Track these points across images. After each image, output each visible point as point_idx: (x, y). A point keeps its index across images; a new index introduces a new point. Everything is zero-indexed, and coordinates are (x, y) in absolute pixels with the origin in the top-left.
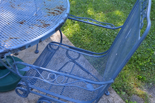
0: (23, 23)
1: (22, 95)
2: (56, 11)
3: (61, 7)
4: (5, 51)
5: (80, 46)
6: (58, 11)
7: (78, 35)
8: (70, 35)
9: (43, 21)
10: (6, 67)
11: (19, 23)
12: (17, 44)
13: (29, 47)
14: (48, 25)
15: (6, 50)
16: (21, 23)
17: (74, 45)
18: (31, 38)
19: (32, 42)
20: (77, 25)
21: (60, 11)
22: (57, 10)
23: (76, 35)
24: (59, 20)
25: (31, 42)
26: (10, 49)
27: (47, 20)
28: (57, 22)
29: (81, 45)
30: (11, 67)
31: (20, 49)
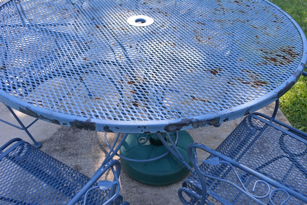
0: (217, 72)
1: (188, 203)
2: (280, 56)
3: (290, 50)
4: (184, 122)
5: (303, 128)
6: (284, 57)
7: (301, 104)
8: (284, 102)
9: (255, 73)
10: (163, 142)
11: (210, 72)
12: (205, 112)
13: (225, 121)
14: (263, 83)
15: (186, 119)
16: (214, 72)
17: (290, 122)
18: (230, 104)
19: (232, 113)
20: (301, 83)
21: (288, 57)
22: (282, 55)
23: (298, 104)
24: (286, 77)
25: (231, 111)
26: (193, 119)
27: (262, 73)
28: (281, 79)
29: (305, 126)
30: (171, 145)
31: (208, 122)
